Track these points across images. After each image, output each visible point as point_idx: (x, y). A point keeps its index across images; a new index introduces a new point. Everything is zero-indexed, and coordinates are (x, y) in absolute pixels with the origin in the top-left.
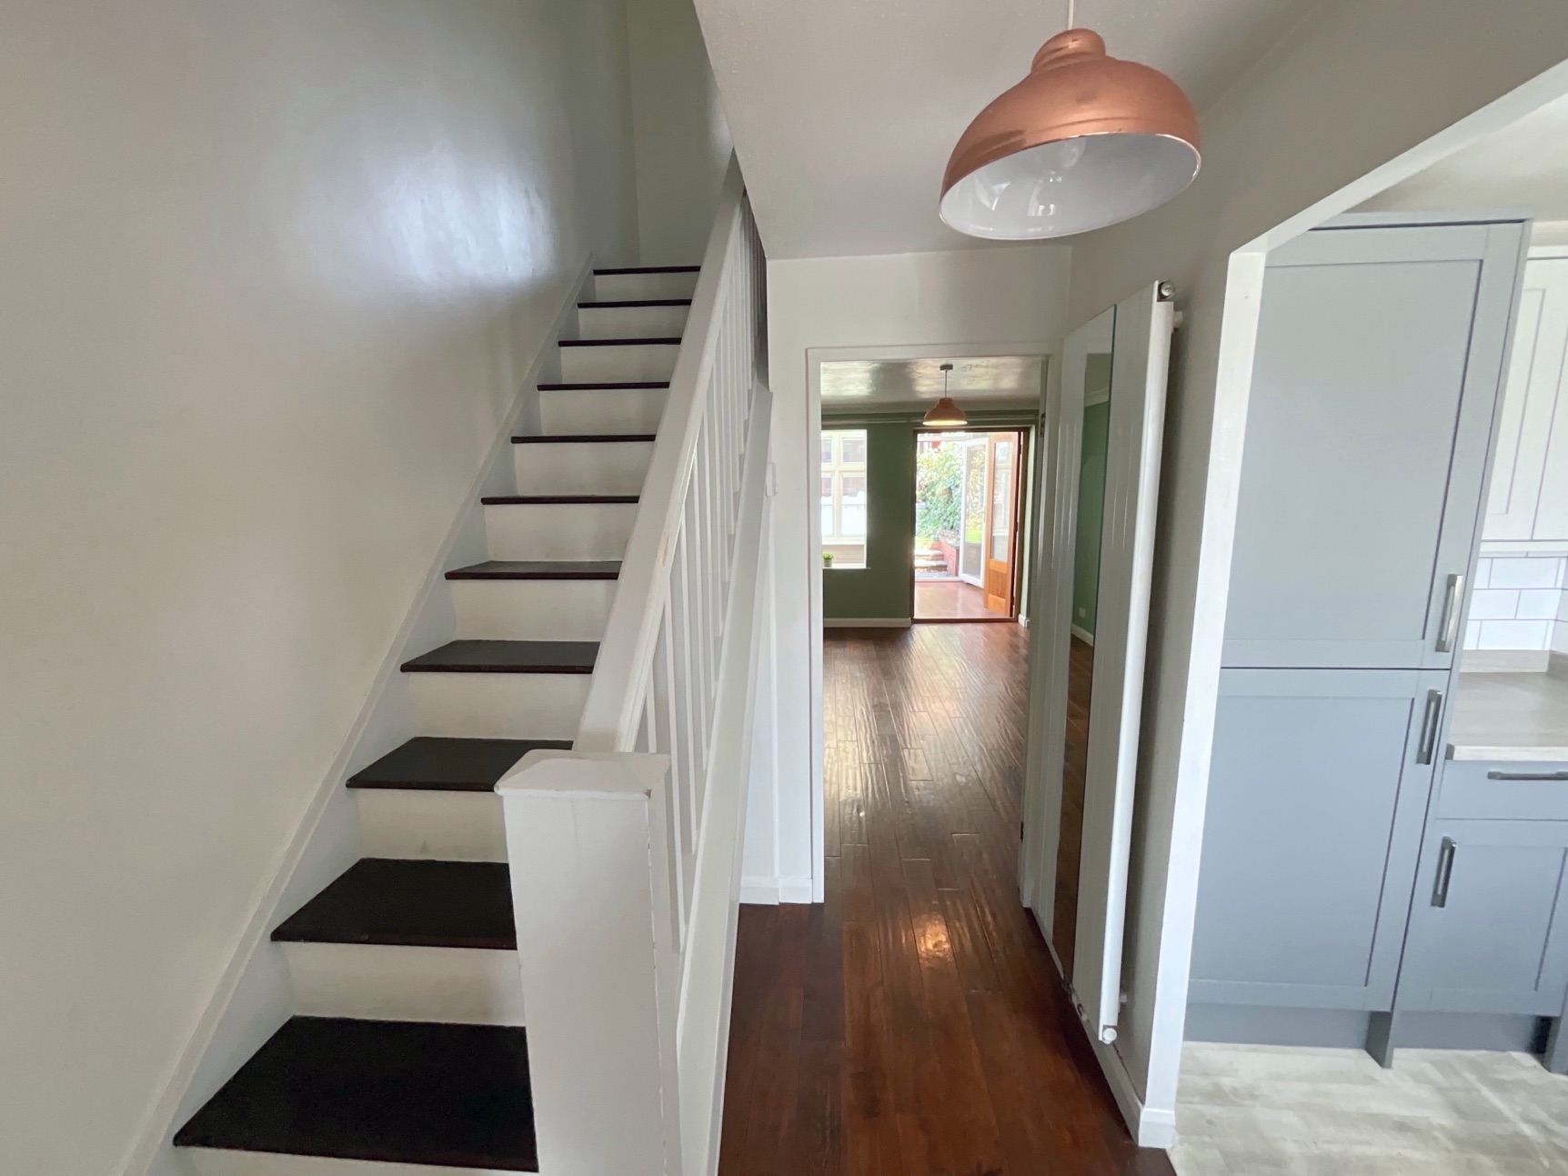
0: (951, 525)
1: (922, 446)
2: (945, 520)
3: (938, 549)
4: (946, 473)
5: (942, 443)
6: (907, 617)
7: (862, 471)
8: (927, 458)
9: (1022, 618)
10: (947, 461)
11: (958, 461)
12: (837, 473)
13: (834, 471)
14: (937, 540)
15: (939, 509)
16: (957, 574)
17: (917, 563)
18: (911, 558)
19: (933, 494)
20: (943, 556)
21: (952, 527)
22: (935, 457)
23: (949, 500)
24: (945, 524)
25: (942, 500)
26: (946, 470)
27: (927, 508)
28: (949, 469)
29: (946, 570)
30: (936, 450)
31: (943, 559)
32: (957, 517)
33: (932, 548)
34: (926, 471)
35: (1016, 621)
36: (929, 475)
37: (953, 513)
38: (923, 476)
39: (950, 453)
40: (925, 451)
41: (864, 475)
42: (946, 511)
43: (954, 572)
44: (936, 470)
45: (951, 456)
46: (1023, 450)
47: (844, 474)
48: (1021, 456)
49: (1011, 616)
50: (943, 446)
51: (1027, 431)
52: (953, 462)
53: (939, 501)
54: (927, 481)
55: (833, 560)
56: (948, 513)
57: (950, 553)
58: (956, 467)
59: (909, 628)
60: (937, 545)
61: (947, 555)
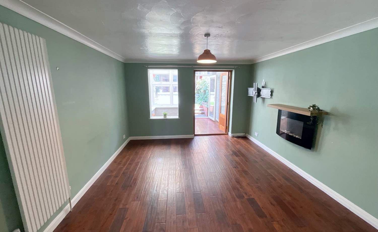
0: (205, 101)
1: (197, 78)
2: (204, 99)
3: (202, 108)
4: (204, 86)
5: (203, 77)
6: (193, 134)
7: (177, 85)
8: (199, 81)
9: (230, 134)
10: (204, 82)
11: (207, 82)
12: (171, 85)
13: (170, 85)
14: (201, 105)
15: (202, 96)
16: (208, 116)
17: (196, 112)
18: (194, 110)
19: (200, 92)
20: (203, 110)
21: (206, 101)
22: (201, 81)
23: (205, 93)
24: (204, 100)
25: (203, 93)
26: (204, 85)
27: (199, 96)
28: (205, 85)
29: (204, 114)
30: (201, 79)
31: (203, 111)
32: (207, 98)
33: (200, 107)
34: (198, 85)
35: (228, 134)
36: (199, 86)
37: (206, 97)
38: (197, 86)
39: (205, 80)
40: (198, 79)
41: (177, 86)
42: (204, 97)
43: (206, 115)
44: (201, 85)
45: (205, 81)
46: (230, 78)
47: (173, 85)
48: (229, 80)
49: (226, 132)
50: (203, 78)
51: (231, 71)
52: (206, 83)
53: (202, 94)
54: (199, 88)
55: (167, 115)
56: (205, 97)
57: (205, 109)
58: (207, 84)
59: (193, 138)
60: (201, 107)
61: (204, 110)
